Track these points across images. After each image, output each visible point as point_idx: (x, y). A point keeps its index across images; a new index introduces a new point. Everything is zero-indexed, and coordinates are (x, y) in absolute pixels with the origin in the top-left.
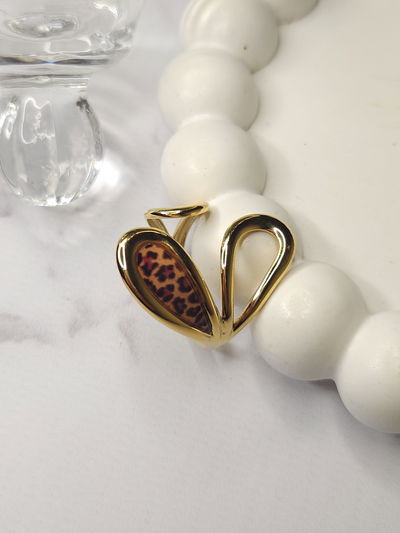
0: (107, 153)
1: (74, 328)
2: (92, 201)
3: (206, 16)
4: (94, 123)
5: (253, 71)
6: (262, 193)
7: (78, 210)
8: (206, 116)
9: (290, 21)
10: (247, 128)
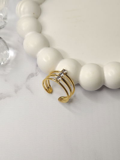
0: (9, 48)
1: (16, 91)
2: (9, 61)
3: (22, 9)
4: (5, 42)
5: (37, 18)
6: (49, 47)
7: (6, 64)
8: (30, 33)
9: (41, 4)
10: (40, 33)
